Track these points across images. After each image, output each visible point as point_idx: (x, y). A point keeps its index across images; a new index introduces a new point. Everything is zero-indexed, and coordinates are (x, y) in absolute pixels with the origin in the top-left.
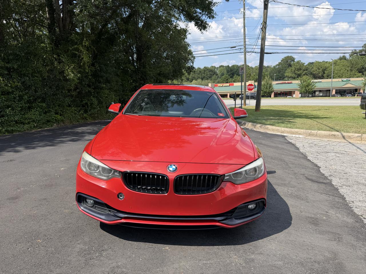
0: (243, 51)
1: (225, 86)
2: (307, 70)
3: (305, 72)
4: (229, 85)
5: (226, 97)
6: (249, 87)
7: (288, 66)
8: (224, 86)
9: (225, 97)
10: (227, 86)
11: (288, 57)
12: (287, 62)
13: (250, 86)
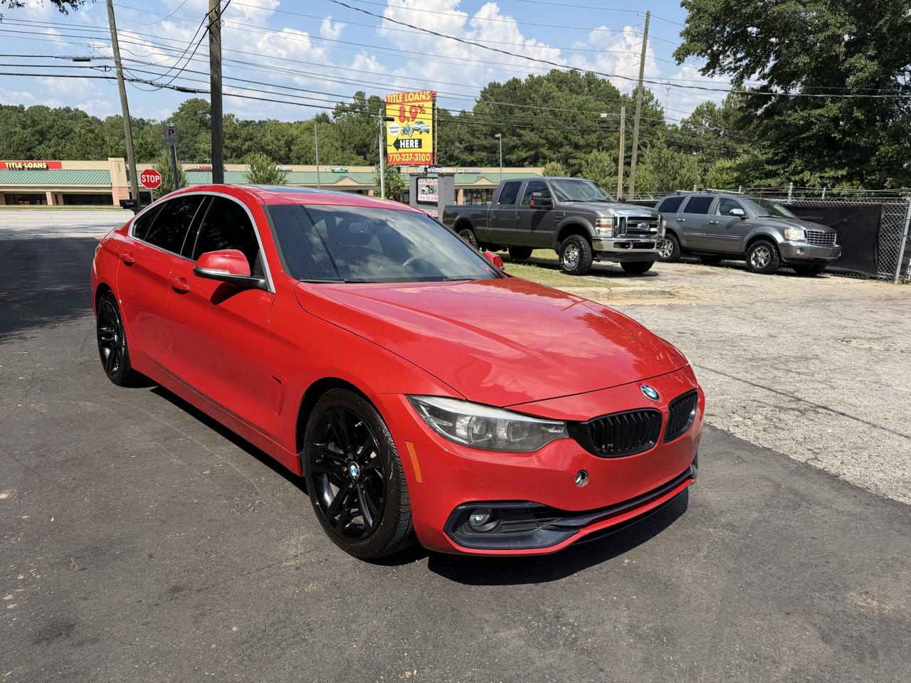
0: (116, 76)
1: (33, 169)
2: (251, 140)
3: (247, 144)
4: (45, 167)
5: (41, 204)
6: (146, 178)
7: (198, 124)
8: (29, 169)
9: (38, 201)
10: (38, 169)
11: (196, 101)
12: (196, 113)
13: (148, 176)
